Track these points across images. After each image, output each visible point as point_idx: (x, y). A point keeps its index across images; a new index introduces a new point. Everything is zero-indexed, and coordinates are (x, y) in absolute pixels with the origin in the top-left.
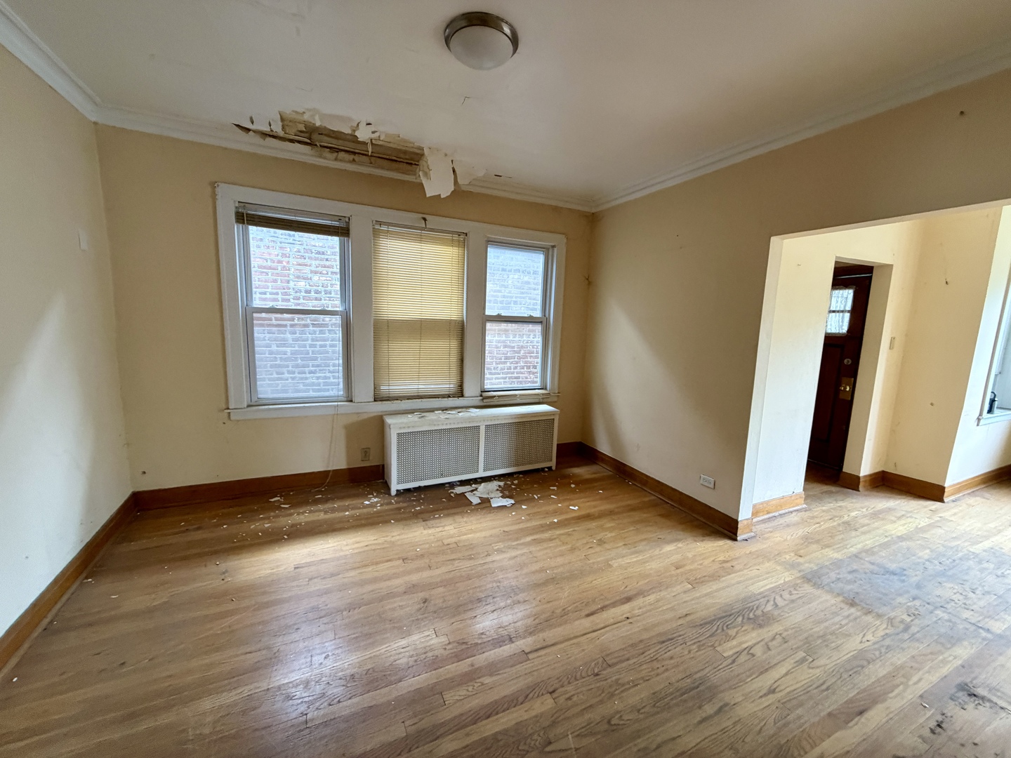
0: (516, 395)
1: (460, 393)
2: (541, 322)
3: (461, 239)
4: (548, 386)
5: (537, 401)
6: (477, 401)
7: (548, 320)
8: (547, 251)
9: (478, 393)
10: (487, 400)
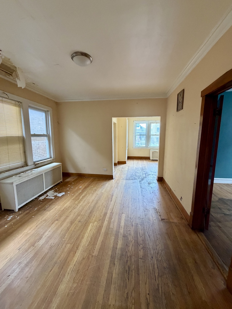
0: (45, 162)
1: (26, 165)
2: (47, 136)
3: (19, 104)
4: (52, 157)
5: (50, 162)
6: (33, 166)
7: (49, 135)
8: (46, 112)
9: (33, 163)
10: (37, 166)
